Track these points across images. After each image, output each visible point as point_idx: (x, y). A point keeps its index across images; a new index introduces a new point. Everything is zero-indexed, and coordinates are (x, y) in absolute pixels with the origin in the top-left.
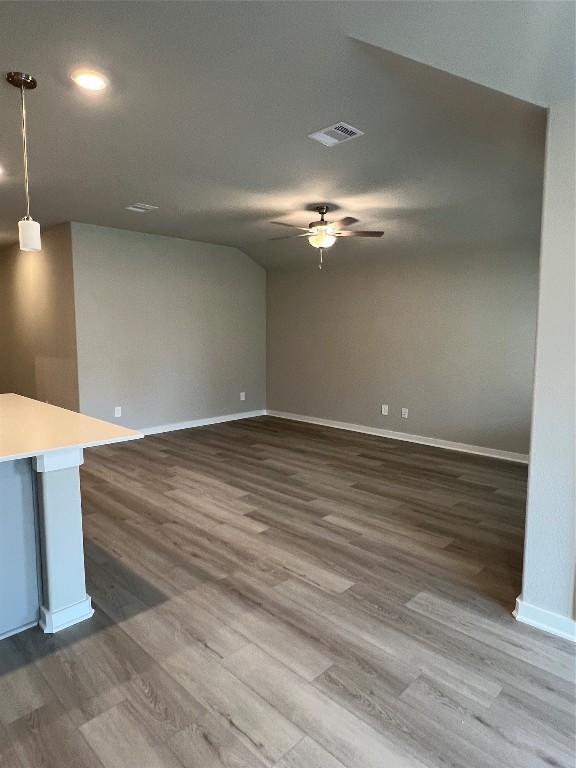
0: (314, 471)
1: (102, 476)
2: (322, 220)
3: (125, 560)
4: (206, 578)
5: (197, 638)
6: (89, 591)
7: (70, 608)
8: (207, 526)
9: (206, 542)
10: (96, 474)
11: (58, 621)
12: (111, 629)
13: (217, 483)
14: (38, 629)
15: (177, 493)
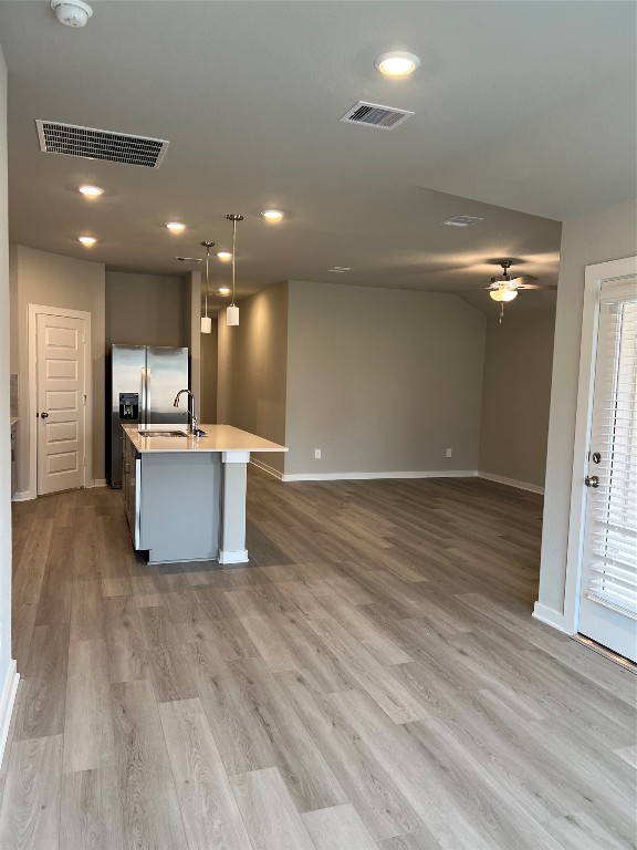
0: (474, 521)
1: (288, 501)
2: (505, 274)
3: (279, 545)
4: (325, 560)
5: (301, 579)
6: (247, 547)
7: (235, 554)
8: (348, 538)
9: (340, 546)
10: (284, 499)
11: (227, 558)
12: (255, 569)
13: (375, 516)
14: (217, 561)
15: (340, 519)
